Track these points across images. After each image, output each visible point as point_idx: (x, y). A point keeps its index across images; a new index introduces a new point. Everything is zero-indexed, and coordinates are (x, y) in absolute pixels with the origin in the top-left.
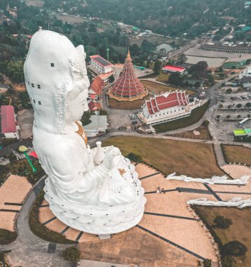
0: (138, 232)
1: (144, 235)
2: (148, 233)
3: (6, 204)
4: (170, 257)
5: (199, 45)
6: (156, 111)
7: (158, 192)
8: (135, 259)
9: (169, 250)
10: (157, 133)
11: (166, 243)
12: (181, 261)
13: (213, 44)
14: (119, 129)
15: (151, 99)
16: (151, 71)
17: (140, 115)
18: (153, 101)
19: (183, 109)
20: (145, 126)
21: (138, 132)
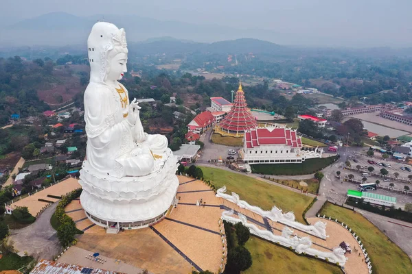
0: (150, 233)
1: (153, 238)
2: (158, 236)
3: (49, 196)
4: (166, 262)
5: (378, 112)
6: (256, 144)
7: (198, 204)
8: (125, 257)
9: (169, 256)
10: (252, 172)
11: (171, 248)
12: (174, 268)
13: (401, 115)
14: (209, 162)
15: (251, 129)
16: (282, 117)
17: (241, 151)
18: (254, 133)
19: (292, 151)
20: (240, 161)
21: (230, 167)
